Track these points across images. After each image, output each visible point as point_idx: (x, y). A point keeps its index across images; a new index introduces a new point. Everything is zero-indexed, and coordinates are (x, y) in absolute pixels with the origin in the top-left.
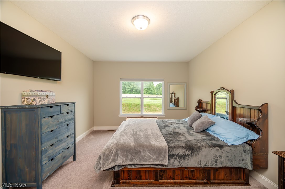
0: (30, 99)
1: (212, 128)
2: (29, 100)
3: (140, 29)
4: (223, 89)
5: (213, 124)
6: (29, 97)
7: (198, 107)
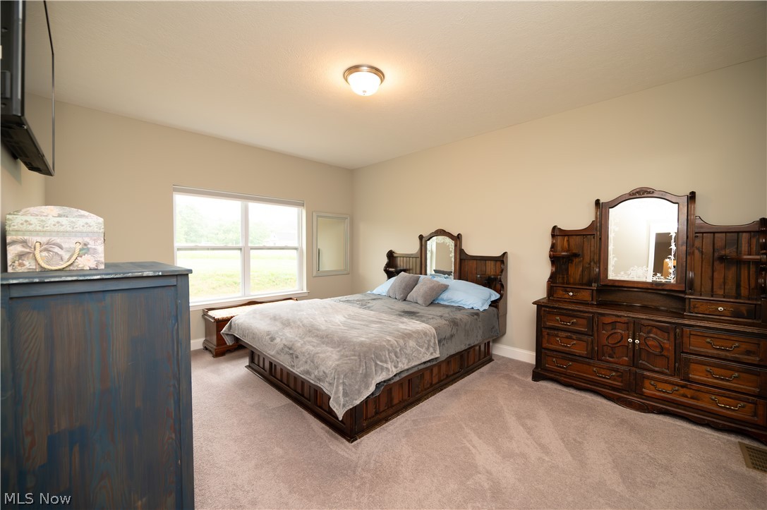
0: (61, 247)
1: (445, 296)
2: (57, 249)
3: (362, 94)
4: (441, 232)
5: (445, 288)
6: (58, 240)
7: (388, 265)
